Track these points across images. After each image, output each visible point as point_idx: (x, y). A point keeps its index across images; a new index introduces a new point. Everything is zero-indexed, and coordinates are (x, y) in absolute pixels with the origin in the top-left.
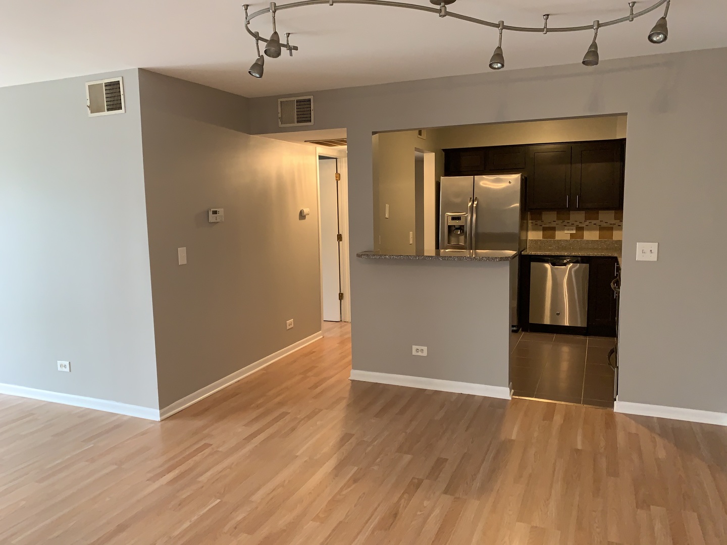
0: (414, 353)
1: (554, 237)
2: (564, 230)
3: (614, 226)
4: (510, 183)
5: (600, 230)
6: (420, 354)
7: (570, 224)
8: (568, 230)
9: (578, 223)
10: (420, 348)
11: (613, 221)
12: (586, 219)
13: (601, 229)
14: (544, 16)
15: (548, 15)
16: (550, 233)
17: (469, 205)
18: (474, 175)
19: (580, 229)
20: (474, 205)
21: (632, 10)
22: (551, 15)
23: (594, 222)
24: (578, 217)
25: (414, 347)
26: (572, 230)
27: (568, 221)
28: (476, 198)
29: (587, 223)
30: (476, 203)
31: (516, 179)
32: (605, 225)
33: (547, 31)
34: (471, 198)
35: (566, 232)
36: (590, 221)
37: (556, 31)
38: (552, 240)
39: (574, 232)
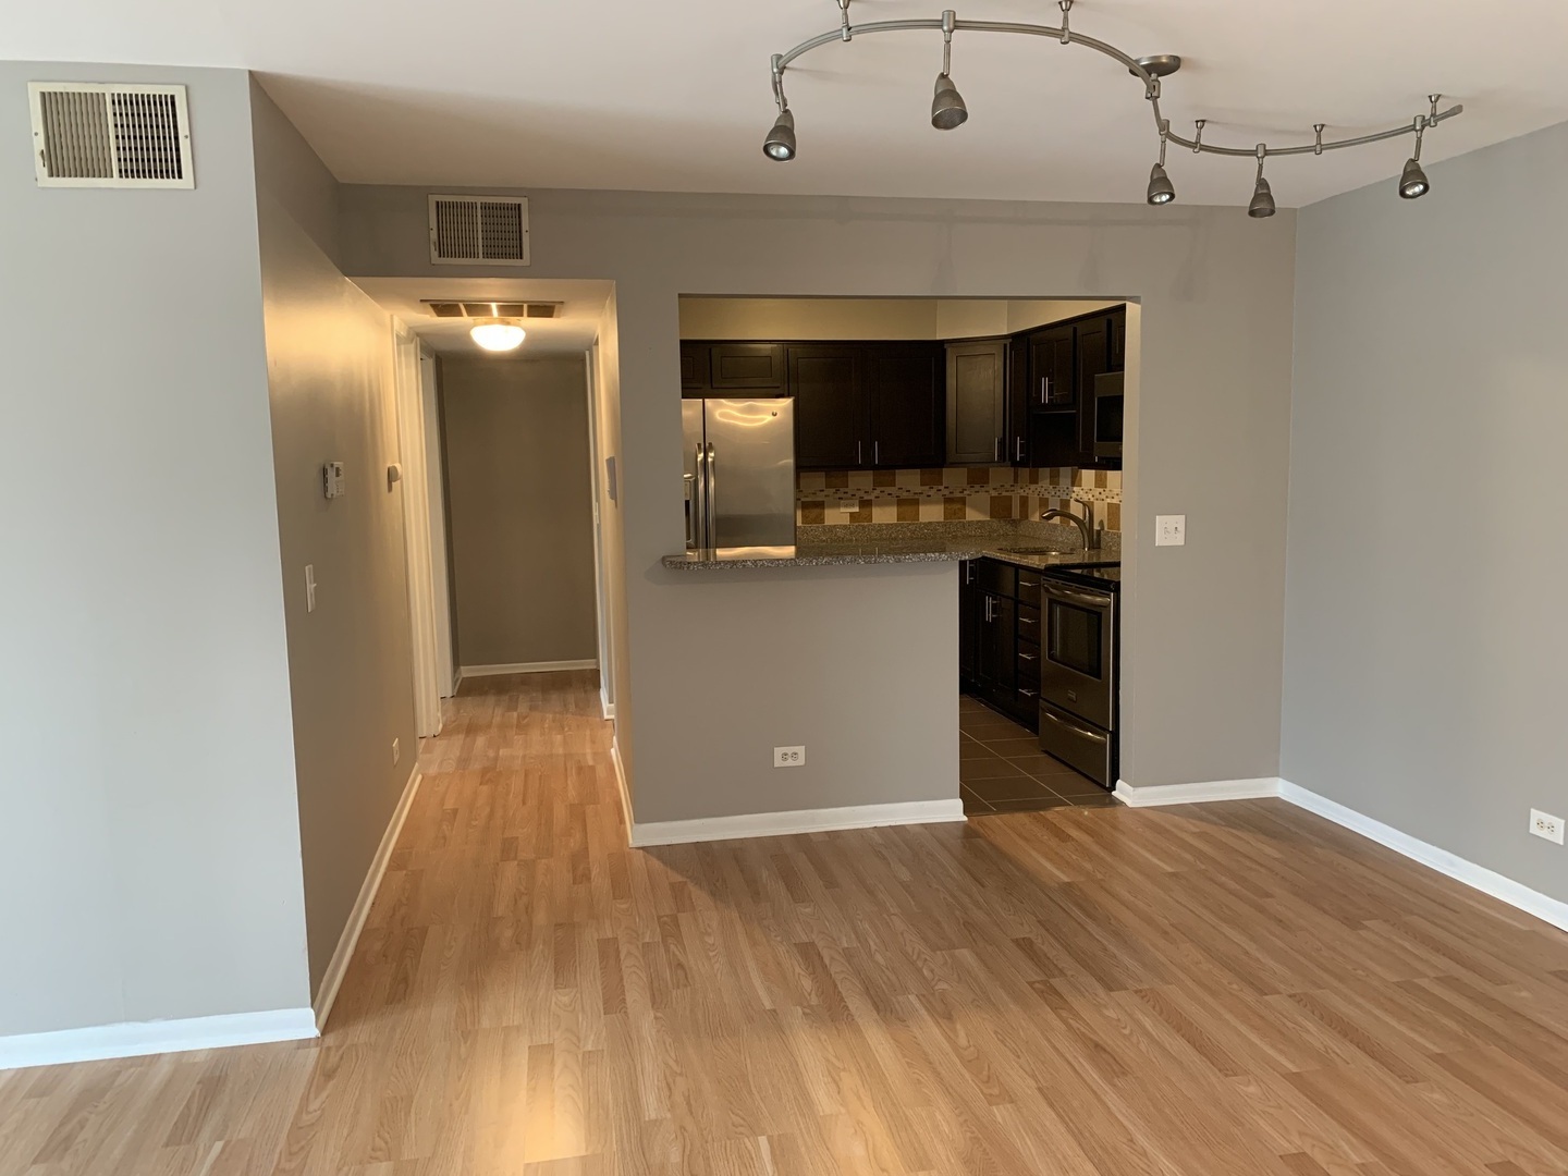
0: (778, 762)
1: (822, 521)
2: (839, 506)
3: (921, 498)
4: (774, 415)
5: (898, 505)
6: (790, 763)
7: (849, 495)
8: (846, 506)
9: (861, 494)
10: (790, 750)
11: (919, 489)
12: (876, 484)
13: (901, 502)
14: (1197, 122)
15: (1203, 121)
16: (814, 512)
17: (699, 459)
18: (703, 397)
19: (866, 504)
20: (710, 460)
21: (1319, 136)
22: (1210, 122)
23: (888, 490)
24: (861, 481)
25: (779, 751)
26: (853, 505)
27: (846, 490)
28: (710, 444)
29: (877, 492)
30: (712, 454)
31: (785, 409)
32: (904, 495)
33: (1201, 149)
34: (699, 445)
35: (842, 510)
36: (882, 489)
37: (1210, 151)
38: (820, 525)
39: (856, 509)
